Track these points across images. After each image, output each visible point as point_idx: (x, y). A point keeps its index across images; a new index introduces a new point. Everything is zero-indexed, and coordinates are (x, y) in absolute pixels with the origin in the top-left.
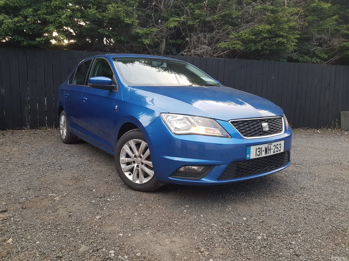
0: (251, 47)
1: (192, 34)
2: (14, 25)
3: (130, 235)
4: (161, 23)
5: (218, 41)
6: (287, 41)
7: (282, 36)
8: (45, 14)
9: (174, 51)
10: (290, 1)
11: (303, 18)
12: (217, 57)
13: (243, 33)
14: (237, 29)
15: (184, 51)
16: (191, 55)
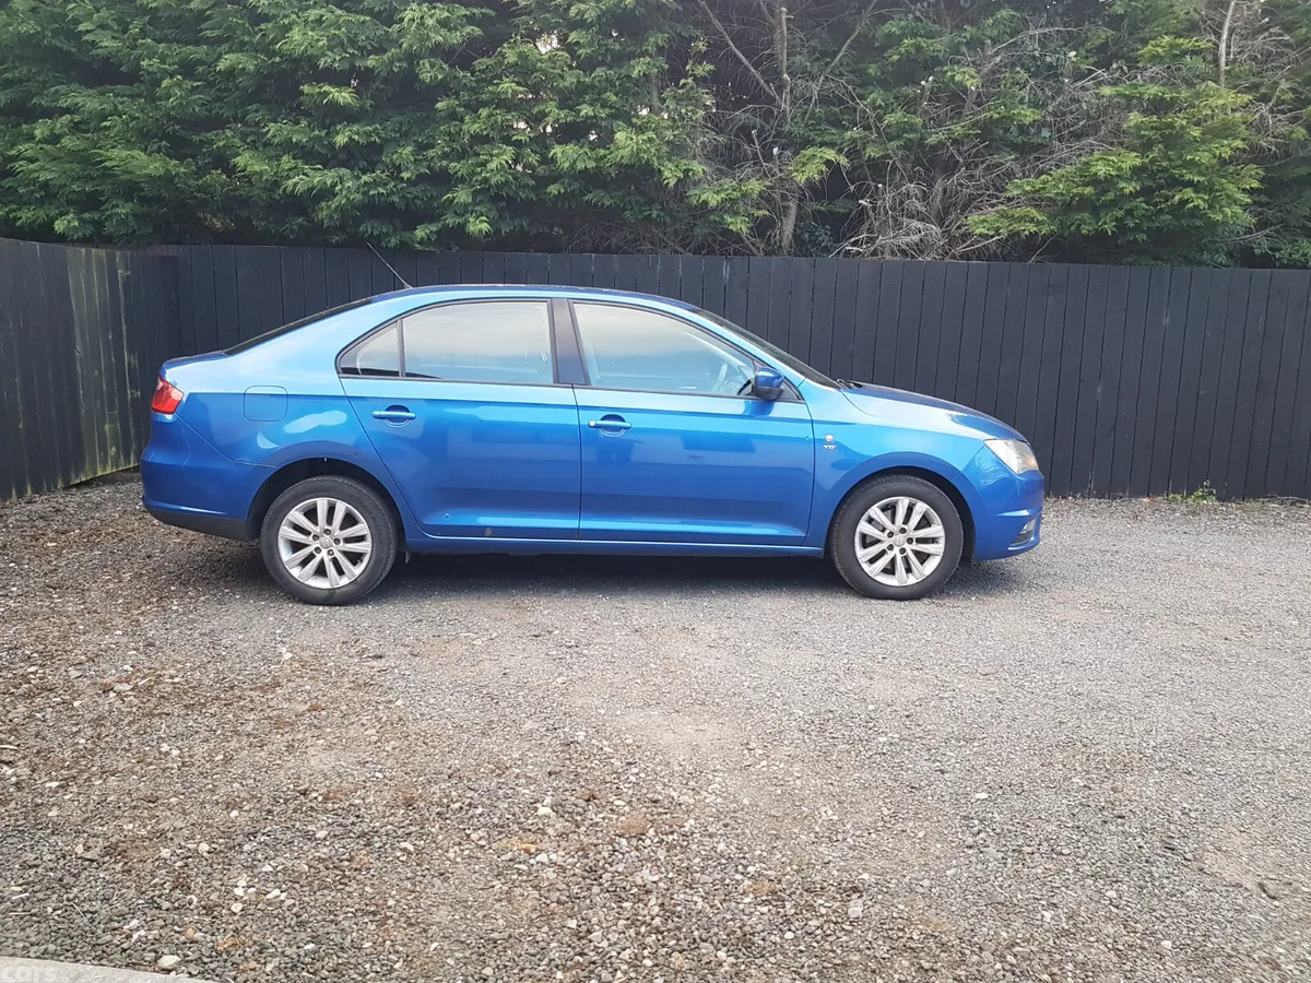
0: (1079, 226)
1: (880, 185)
2: (364, 193)
3: (618, 713)
4: (780, 155)
5: (969, 204)
7: (1191, 184)
8: (445, 156)
9: (824, 238)
10: (1239, 53)
11: (1290, 110)
12: (965, 256)
13: (1050, 179)
14: (1038, 159)
15: (853, 240)
16: (874, 253)
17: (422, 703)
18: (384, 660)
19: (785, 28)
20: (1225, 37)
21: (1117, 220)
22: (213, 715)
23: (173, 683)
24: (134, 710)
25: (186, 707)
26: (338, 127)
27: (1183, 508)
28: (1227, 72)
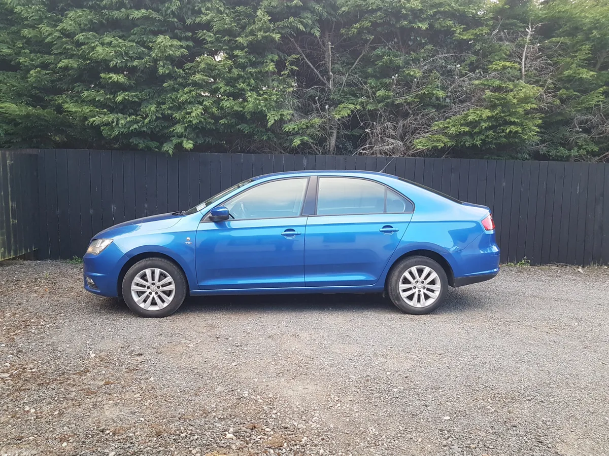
0: (465, 142)
1: (375, 123)
4: (328, 109)
5: (415, 132)
6: (523, 129)
7: (514, 123)
8: (170, 108)
9: (349, 146)
10: (530, 67)
11: (553, 92)
12: (413, 155)
13: (451, 121)
14: (445, 112)
15: (363, 147)
16: (373, 154)
17: (163, 379)
18: (143, 356)
19: (330, 52)
20: (524, 60)
21: (481, 140)
22: (53, 389)
23: (31, 372)
24: (11, 387)
25: (39, 385)
26: (119, 94)
27: (515, 269)
28: (525, 75)
